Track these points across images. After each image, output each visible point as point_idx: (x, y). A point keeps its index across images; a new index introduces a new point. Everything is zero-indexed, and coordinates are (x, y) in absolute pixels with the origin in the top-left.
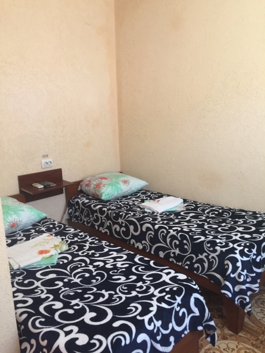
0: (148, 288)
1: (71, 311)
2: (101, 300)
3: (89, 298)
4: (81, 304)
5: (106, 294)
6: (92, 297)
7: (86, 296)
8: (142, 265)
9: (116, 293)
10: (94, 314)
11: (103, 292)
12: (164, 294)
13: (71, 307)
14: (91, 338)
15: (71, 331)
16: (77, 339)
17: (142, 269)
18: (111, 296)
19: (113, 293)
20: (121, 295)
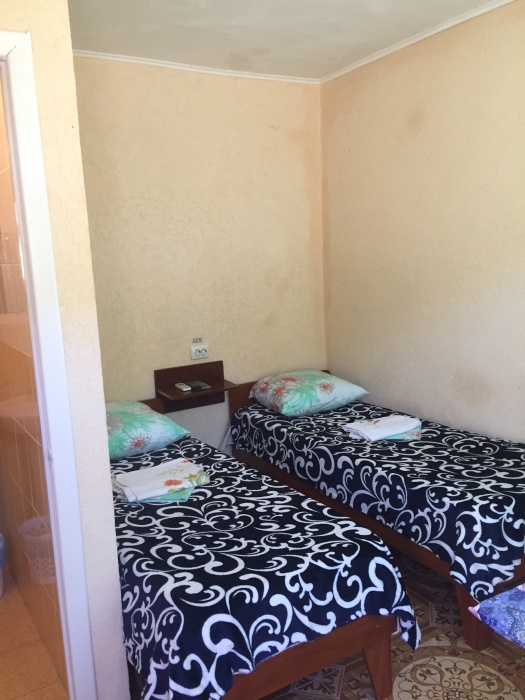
0: (307, 541)
1: (190, 557)
2: (236, 548)
3: (220, 545)
4: (206, 551)
5: (244, 543)
6: (224, 544)
7: (216, 542)
8: (309, 512)
9: (259, 543)
10: (219, 564)
11: (242, 540)
12: (327, 550)
13: (193, 553)
14: (206, 587)
15: (184, 578)
16: (189, 587)
17: (307, 517)
18: (250, 545)
19: (255, 542)
20: (264, 545)
